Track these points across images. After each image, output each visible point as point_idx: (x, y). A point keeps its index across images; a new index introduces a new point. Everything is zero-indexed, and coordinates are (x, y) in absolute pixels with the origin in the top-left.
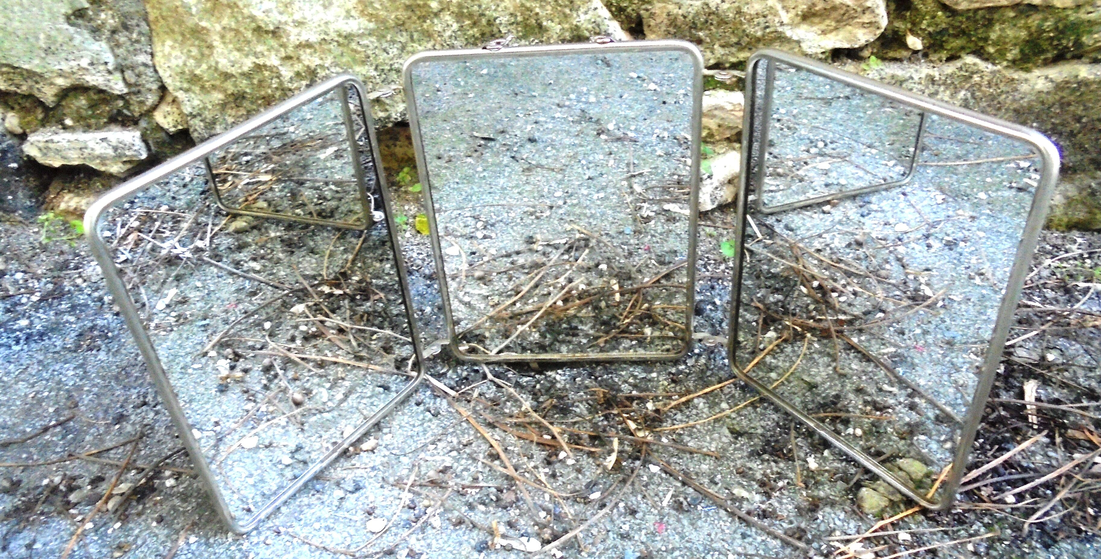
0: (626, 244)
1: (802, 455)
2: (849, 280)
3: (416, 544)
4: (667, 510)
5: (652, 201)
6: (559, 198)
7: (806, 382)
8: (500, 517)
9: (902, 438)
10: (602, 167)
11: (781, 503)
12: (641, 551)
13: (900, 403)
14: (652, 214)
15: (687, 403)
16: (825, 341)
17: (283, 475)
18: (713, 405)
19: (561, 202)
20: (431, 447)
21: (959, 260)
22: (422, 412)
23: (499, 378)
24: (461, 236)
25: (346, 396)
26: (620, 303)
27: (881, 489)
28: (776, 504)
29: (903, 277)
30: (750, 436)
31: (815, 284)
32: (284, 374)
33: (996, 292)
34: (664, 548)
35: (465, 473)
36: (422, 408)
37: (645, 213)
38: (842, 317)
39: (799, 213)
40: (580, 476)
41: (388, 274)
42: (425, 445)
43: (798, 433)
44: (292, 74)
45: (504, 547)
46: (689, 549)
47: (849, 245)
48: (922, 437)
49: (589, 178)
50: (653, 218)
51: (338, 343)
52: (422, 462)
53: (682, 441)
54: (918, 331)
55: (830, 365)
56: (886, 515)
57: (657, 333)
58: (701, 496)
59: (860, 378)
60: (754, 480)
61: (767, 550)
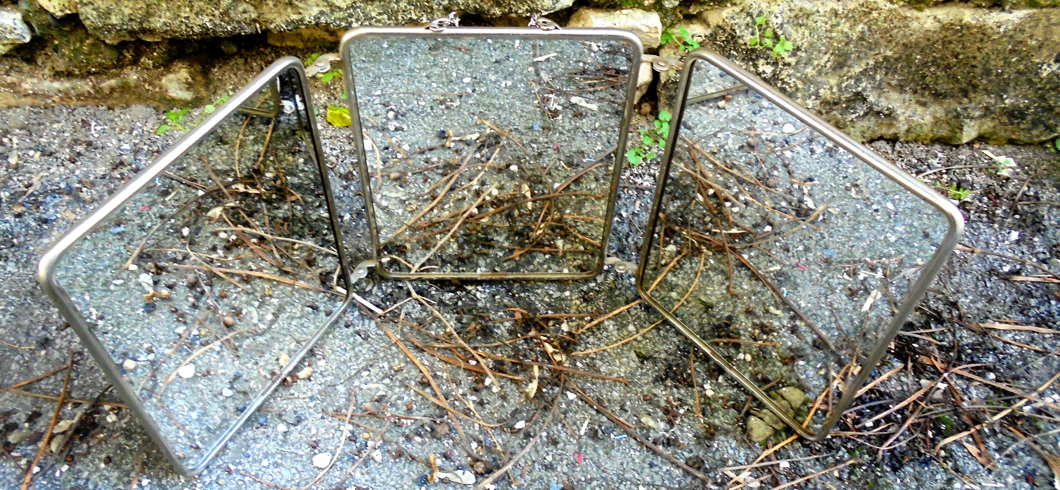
0: (535, 141)
1: (700, 381)
2: (741, 187)
3: (360, 478)
4: (584, 439)
5: (559, 93)
6: (468, 84)
7: (703, 302)
8: (436, 449)
9: (785, 364)
10: (509, 48)
11: (682, 431)
12: (563, 482)
13: (784, 326)
14: (560, 108)
15: (598, 326)
16: (719, 256)
17: (225, 408)
18: (621, 327)
19: (469, 90)
20: (365, 373)
21: (837, 169)
22: (352, 335)
23: (422, 295)
24: (373, 127)
25: (276, 315)
26: (533, 210)
27: (767, 418)
28: (678, 433)
29: (788, 185)
30: (655, 361)
31: (711, 192)
32: (211, 291)
33: (868, 206)
34: (583, 479)
35: (399, 402)
36: (351, 330)
37: (553, 106)
38: (734, 231)
39: (696, 108)
40: (505, 404)
41: (303, 171)
42: (359, 372)
43: (696, 356)
45: (442, 480)
46: (605, 479)
47: (741, 148)
48: (801, 363)
49: (497, 62)
50: (561, 113)
51: (261, 254)
52: (357, 390)
53: (594, 365)
54: (801, 248)
55: (723, 284)
56: (770, 444)
57: (568, 246)
58: (613, 425)
59: (750, 298)
60: (659, 407)
61: (671, 479)
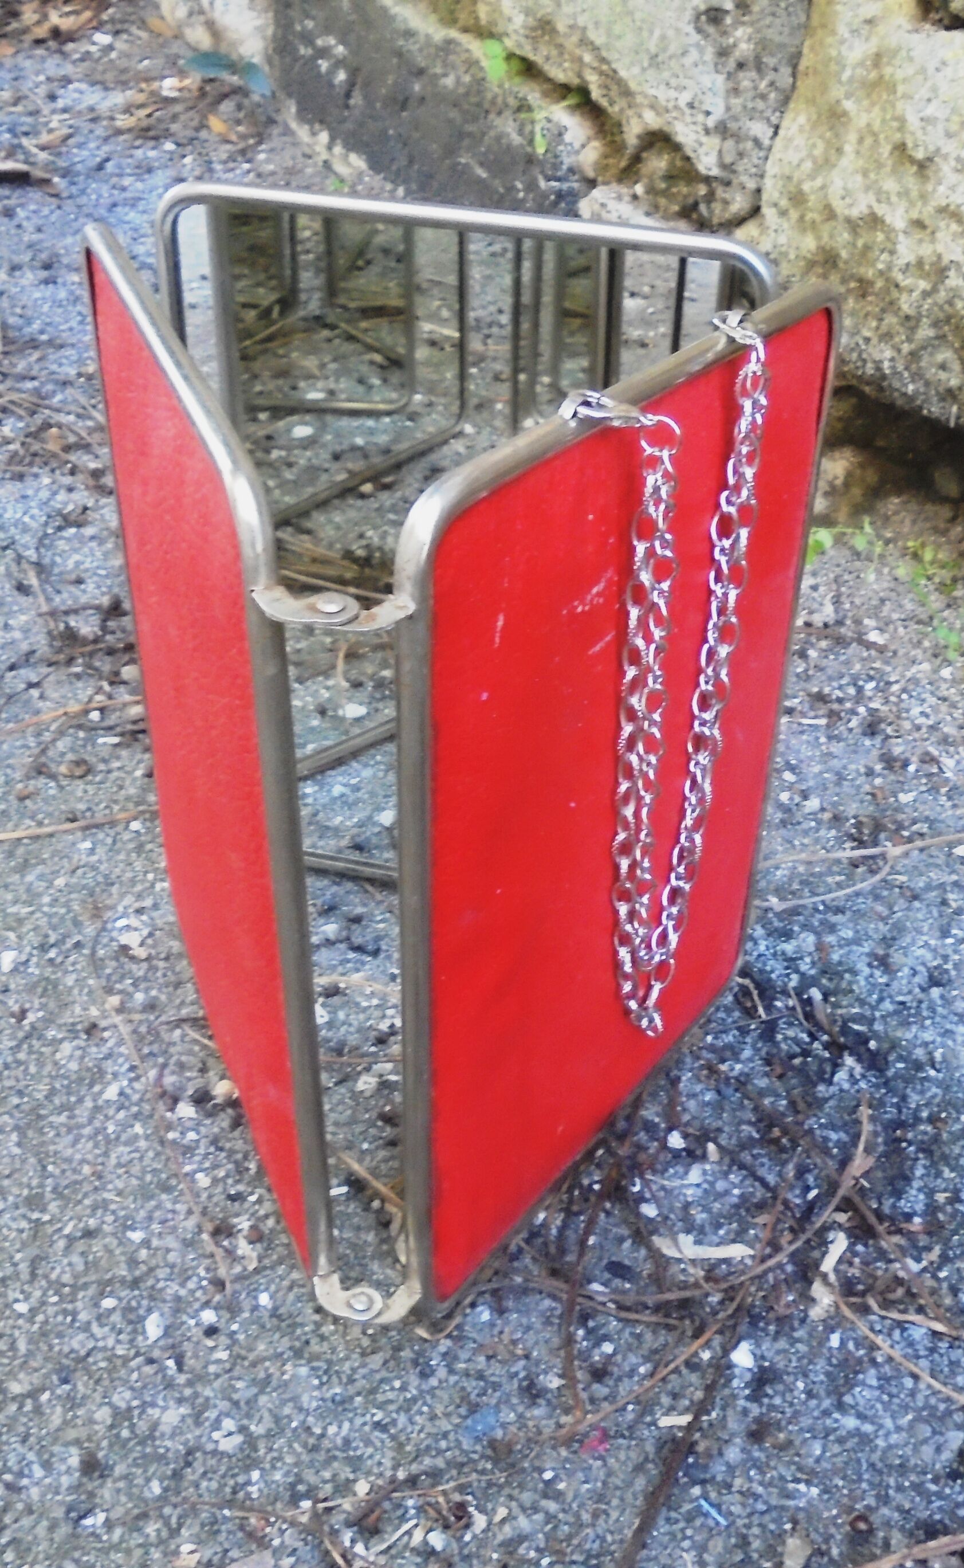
4: (651, 1433)
12: (515, 1437)
34: (548, 1475)
44: (911, 258)
